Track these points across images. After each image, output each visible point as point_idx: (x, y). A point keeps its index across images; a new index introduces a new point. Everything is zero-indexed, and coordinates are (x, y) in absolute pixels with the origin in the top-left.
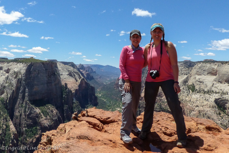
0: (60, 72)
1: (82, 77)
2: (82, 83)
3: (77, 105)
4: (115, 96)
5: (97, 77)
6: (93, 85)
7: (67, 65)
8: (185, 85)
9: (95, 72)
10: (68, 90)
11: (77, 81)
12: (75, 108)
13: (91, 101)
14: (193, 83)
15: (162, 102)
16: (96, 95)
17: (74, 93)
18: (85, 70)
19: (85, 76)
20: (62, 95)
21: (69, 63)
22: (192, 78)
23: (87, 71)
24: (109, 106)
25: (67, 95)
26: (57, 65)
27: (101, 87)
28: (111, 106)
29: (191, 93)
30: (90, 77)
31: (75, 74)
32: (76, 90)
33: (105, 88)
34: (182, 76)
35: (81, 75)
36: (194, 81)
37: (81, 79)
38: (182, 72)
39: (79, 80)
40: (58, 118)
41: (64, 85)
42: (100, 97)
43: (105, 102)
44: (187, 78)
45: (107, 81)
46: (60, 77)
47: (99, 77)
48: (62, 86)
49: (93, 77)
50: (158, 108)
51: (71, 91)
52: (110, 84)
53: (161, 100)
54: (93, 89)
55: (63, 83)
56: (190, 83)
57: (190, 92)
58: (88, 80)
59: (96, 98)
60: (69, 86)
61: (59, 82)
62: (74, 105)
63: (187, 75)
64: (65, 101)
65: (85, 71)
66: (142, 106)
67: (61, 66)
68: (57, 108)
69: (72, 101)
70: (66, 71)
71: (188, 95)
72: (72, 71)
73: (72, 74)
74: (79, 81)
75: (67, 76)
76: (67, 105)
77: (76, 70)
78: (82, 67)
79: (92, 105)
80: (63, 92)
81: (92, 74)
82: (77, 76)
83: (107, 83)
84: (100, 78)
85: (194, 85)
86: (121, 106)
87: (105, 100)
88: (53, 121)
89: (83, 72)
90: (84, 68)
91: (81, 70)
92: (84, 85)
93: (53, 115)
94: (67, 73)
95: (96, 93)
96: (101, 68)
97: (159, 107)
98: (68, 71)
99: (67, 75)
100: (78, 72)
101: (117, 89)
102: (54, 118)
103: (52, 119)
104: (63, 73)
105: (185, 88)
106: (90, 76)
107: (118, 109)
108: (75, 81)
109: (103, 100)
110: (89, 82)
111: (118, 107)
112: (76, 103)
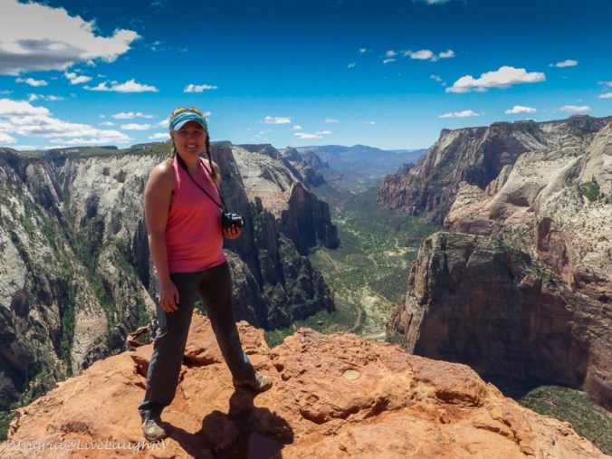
0: (241, 170)
1: (296, 180)
3: (290, 249)
4: (381, 223)
5: (332, 177)
6: (323, 199)
7: (257, 152)
8: (570, 184)
9: (326, 165)
10: (264, 215)
11: (283, 190)
12: (283, 255)
13: (322, 238)
14: (593, 178)
15: (505, 231)
16: (332, 221)
17: (278, 219)
18: (301, 160)
19: (304, 176)
20: (252, 226)
21: (261, 146)
22: (592, 163)
23: (305, 164)
24: (366, 247)
25: (262, 226)
26: (231, 153)
27: (344, 202)
28: (372, 246)
29: (586, 205)
30: (314, 179)
31: (277, 172)
32: (284, 212)
33: (353, 203)
34: (561, 160)
35: (291, 174)
36: (597, 171)
37: (292, 186)
38: (564, 149)
39: (288, 187)
40: (247, 280)
41: (254, 202)
42: (344, 227)
43: (356, 238)
44: (577, 165)
45: (358, 187)
46: (243, 184)
47: (338, 177)
48: (249, 205)
49: (322, 177)
50: (493, 246)
51: (271, 216)
52: (366, 193)
53: (502, 226)
54: (324, 207)
55: (251, 198)
56: (585, 177)
57: (583, 202)
58: (310, 186)
59: (333, 229)
60: (266, 204)
61: (242, 194)
62: (282, 248)
63: (576, 156)
64: (260, 241)
65: (302, 163)
66: (450, 245)
67: (241, 156)
68: (243, 258)
69: (277, 241)
70: (256, 168)
71: (577, 211)
72: (271, 167)
73: (272, 174)
74: (290, 189)
75: (259, 179)
76: (264, 248)
77: (279, 164)
78: (294, 154)
79: (326, 246)
80: (254, 219)
81: (318, 172)
82: (282, 178)
83: (359, 189)
84: (341, 179)
85: (595, 182)
86: (396, 246)
87: (355, 234)
89: (298, 167)
90: (299, 156)
91: (292, 163)
92: (302, 199)
93: (235, 274)
94: (259, 172)
95: (332, 217)
96: (341, 154)
97: (496, 243)
98: (261, 167)
99: (260, 176)
100: (284, 167)
101: (384, 204)
102: (238, 281)
104: (250, 174)
105: (569, 193)
106: (314, 175)
107: (391, 254)
108: (280, 190)
109: (352, 234)
110: (313, 190)
111: (389, 248)
112: (286, 244)
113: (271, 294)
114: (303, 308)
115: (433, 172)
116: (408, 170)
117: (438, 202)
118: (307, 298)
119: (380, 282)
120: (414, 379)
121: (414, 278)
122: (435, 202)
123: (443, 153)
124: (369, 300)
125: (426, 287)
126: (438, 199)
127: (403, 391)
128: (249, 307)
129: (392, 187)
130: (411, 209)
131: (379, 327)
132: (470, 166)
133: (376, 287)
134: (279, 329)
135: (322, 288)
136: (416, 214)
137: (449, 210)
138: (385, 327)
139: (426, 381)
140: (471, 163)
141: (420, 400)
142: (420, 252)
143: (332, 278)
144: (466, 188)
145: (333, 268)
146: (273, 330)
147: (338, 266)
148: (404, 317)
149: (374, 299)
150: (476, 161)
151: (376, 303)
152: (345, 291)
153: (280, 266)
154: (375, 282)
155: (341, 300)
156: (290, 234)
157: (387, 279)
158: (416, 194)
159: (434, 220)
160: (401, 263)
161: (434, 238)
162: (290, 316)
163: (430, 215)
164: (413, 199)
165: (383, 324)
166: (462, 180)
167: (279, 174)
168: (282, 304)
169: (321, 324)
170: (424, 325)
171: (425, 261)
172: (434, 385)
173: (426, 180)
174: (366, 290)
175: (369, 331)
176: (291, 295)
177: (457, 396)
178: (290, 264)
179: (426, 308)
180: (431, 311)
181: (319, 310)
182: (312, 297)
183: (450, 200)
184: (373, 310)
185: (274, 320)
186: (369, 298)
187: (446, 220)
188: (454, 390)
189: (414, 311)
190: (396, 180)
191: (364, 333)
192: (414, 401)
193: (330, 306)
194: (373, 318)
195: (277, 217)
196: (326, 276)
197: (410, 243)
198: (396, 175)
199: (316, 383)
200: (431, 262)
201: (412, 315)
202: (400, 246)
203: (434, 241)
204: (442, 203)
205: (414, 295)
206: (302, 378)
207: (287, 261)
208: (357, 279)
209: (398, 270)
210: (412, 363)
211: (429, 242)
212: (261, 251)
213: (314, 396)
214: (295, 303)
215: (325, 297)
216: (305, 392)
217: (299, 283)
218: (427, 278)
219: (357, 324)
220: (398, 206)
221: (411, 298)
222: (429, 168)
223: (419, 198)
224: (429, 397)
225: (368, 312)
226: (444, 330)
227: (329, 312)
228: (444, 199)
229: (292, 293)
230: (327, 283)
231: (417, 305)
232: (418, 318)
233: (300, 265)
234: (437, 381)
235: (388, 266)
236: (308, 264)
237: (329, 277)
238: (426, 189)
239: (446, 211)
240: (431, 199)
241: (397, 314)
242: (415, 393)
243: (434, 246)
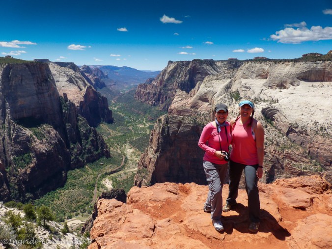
0: (55, 77)
1: (89, 84)
2: (89, 93)
3: (84, 123)
4: (136, 109)
5: (110, 84)
6: (105, 95)
7: (66, 67)
8: (227, 92)
9: (107, 76)
10: (69, 103)
11: (81, 90)
12: (80, 126)
13: (104, 117)
14: (237, 90)
15: (198, 115)
16: (109, 108)
17: (78, 106)
18: (92, 73)
19: (93, 82)
20: (61, 109)
21: (68, 64)
22: (237, 82)
23: (94, 75)
24: (128, 122)
25: (67, 110)
26: (48, 67)
27: (117, 97)
28: (131, 122)
29: (234, 102)
30: (100, 84)
32: (81, 102)
33: (121, 98)
34: (224, 80)
35: (86, 81)
36: (239, 86)
37: (86, 87)
38: (225, 75)
39: (84, 88)
40: (58, 141)
41: (63, 96)
42: (116, 111)
43: (122, 118)
44: (230, 83)
45: (124, 89)
46: (55, 85)
47: (113, 83)
48: (60, 97)
49: (104, 83)
50: (191, 122)
51: (73, 105)
52: (128, 93)
53: (196, 112)
54: (105, 100)
55: (61, 93)
56: (234, 89)
57: (233, 101)
58: (97, 88)
59: (110, 112)
60: (70, 97)
61: (55, 91)
62: (80, 122)
63: (230, 78)
64: (66, 119)
65: (93, 75)
66: (170, 121)
67: (55, 69)
68: (55, 128)
69: (77, 118)
70: (64, 76)
71: (230, 105)
72: (73, 76)
73: (74, 80)
74: (85, 89)
75: (66, 83)
76: (69, 123)
77: (78, 74)
78: (87, 69)
79: (106, 122)
80: (62, 106)
81: (102, 80)
82: (80, 83)
83: (125, 91)
84: (115, 85)
85: (238, 91)
86: (144, 122)
87: (122, 115)
88: (52, 144)
89: (90, 77)
90: (91, 71)
91: (86, 74)
92: (92, 95)
93: (51, 138)
94: (66, 79)
95: (109, 106)
96: (115, 71)
97: (193, 121)
98: (67, 75)
99: (66, 81)
100: (81, 76)
101: (138, 99)
102: (53, 142)
103: (51, 142)
104: (61, 79)
105: (227, 96)
106: (99, 82)
107: (141, 126)
108: (79, 89)
109: (120, 115)
110: (99, 91)
111: (140, 123)
112: (82, 120)
113: (73, 149)
114: (92, 156)
115: (164, 83)
116: (151, 81)
117: (166, 99)
118: (94, 150)
119: (135, 141)
121: (152, 139)
122: (164, 99)
123: (169, 73)
124: (129, 151)
125: (158, 143)
126: (166, 98)
128: (59, 156)
129: (143, 90)
130: (152, 102)
131: (134, 165)
132: (182, 81)
133: (133, 144)
134: (78, 168)
135: (103, 145)
136: (154, 105)
137: (171, 103)
138: (137, 165)
140: (183, 80)
142: (156, 125)
143: (109, 139)
144: (179, 92)
145: (110, 134)
146: (74, 169)
147: (113, 133)
148: (147, 159)
149: (132, 150)
150: (185, 79)
151: (133, 152)
152: (116, 147)
153: (78, 132)
154: (133, 141)
155: (114, 151)
156: (83, 115)
157: (139, 140)
158: (155, 94)
159: (164, 108)
160: (146, 131)
161: (163, 118)
162: (84, 161)
163: (162, 106)
164: (153, 97)
165: (136, 163)
166: (178, 88)
167: (78, 80)
168: (79, 154)
169: (102, 165)
170: (157, 163)
171: (158, 130)
173: (160, 87)
174: (127, 146)
175: (129, 167)
176: (85, 149)
178: (84, 132)
179: (158, 154)
180: (161, 156)
181: (101, 157)
182: (97, 150)
183: (172, 98)
184: (131, 156)
185: (75, 164)
186: (129, 150)
187: (169, 108)
189: (152, 156)
190: (145, 86)
191: (126, 169)
193: (108, 155)
194: (131, 160)
195: (76, 105)
196: (105, 138)
197: (152, 120)
198: (145, 84)
200: (161, 130)
201: (151, 158)
202: (146, 122)
203: (163, 119)
204: (168, 100)
205: (152, 148)
207: (83, 130)
208: (122, 140)
209: (145, 135)
211: (160, 120)
212: (67, 124)
214: (87, 154)
215: (105, 150)
217: (90, 143)
218: (159, 139)
219: (122, 164)
220: (146, 101)
221: (151, 150)
222: (161, 81)
223: (156, 97)
225: (129, 157)
226: (167, 165)
227: (107, 158)
228: (169, 97)
229: (85, 148)
230: (106, 142)
231: (154, 153)
232: (154, 160)
233: (90, 132)
235: (140, 132)
236: (95, 132)
237: (107, 139)
238: (160, 92)
239: (170, 104)
240: (163, 98)
241: (144, 157)
243: (163, 122)
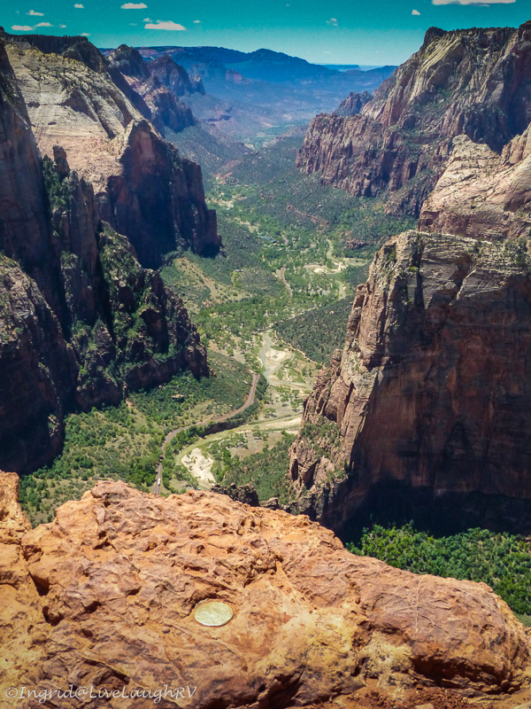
0: (24, 89)
1: (138, 116)
2: (139, 146)
3: (123, 254)
4: (302, 208)
5: (209, 114)
6: (191, 156)
7: (59, 53)
10: (72, 183)
11: (111, 135)
12: (110, 265)
13: (185, 233)
16: (208, 202)
17: (100, 194)
18: (148, 75)
19: (153, 108)
20: (46, 204)
21: (67, 41)
23: (157, 84)
24: (272, 255)
25: (68, 206)
26: (4, 53)
27: (233, 164)
28: (284, 253)
30: (174, 115)
31: (99, 98)
32: (112, 179)
33: (250, 166)
35: (128, 103)
37: (130, 126)
39: (120, 128)
40: (36, 314)
41: (52, 158)
42: (231, 213)
43: (252, 238)
46: (27, 119)
47: (222, 113)
48: (41, 162)
49: (189, 112)
50: (508, 262)
51: (85, 187)
52: (275, 149)
54: (192, 174)
55: (45, 148)
58: (167, 129)
59: (210, 217)
60: (75, 162)
61: (26, 140)
62: (108, 252)
64: (62, 237)
65: (151, 80)
66: (429, 256)
68: (28, 269)
69: (97, 237)
70: (55, 87)
72: (86, 87)
73: (88, 101)
74: (124, 134)
75: (61, 111)
76: (72, 251)
77: (102, 80)
78: (133, 60)
79: (194, 251)
80: (51, 192)
82: (109, 110)
83: (261, 141)
84: (227, 118)
86: (329, 254)
87: (251, 229)
88: (17, 324)
89: (142, 89)
90: (144, 66)
91: (130, 80)
92: (148, 154)
93: (12, 301)
94: (61, 96)
95: (207, 194)
96: (228, 66)
97: (512, 256)
98: (65, 84)
99: (62, 104)
100: (114, 87)
101: (310, 171)
102: (18, 315)
103: (13, 318)
104: (43, 98)
106: (173, 106)
107: (318, 270)
108: (105, 134)
109: (245, 228)
110: (171, 138)
111: (314, 258)
112: (115, 244)
113: (83, 341)
114: (146, 369)
115: (407, 113)
116: (359, 106)
117: (412, 174)
118: (154, 349)
119: (296, 324)
120: (362, 624)
121: (358, 319)
122: (406, 173)
123: (427, 76)
124: (273, 357)
125: (381, 335)
126: (413, 167)
127: (334, 656)
128: (41, 365)
129: (327, 138)
130: (361, 184)
131: (290, 407)
132: (476, 105)
133: (286, 332)
134: (99, 408)
135: (185, 331)
136: (368, 193)
137: (431, 189)
138: (301, 408)
139: (391, 630)
140: (479, 100)
141: (375, 677)
142: (374, 268)
143: (204, 313)
144: (465, 148)
145: (207, 294)
146: (88, 411)
147: (217, 291)
148: (337, 390)
149: (283, 355)
150: (486, 98)
151: (287, 363)
152: (228, 339)
153: (102, 286)
154: (288, 323)
155: (220, 356)
156: (121, 225)
157: (309, 317)
158: (371, 155)
159: (402, 206)
160: (335, 287)
161: (401, 242)
162: (120, 385)
163: (396, 198)
164: (366, 164)
165: (298, 401)
166: (460, 132)
167: (103, 102)
168: (105, 361)
169: (181, 400)
170: (372, 404)
171: (381, 286)
172: (408, 641)
173: (392, 128)
174: (267, 338)
175: (271, 415)
176: (123, 344)
177: (461, 668)
178: (123, 284)
179: (378, 373)
180: (387, 380)
181: (176, 373)
182: (164, 350)
183: (435, 169)
184: (280, 376)
185: (89, 392)
186: (273, 352)
187: (424, 208)
188: (457, 654)
189: (356, 379)
190: (336, 126)
191: (261, 417)
192: (359, 678)
193: (199, 367)
194: (280, 390)
195: (97, 189)
196: (192, 308)
197: (355, 250)
198: (335, 116)
199: (122, 638)
200: (392, 287)
201: (352, 386)
202: (337, 255)
203: (401, 247)
204: (420, 176)
205: (357, 349)
206: (89, 622)
207: (117, 277)
208: (250, 316)
209: (328, 302)
210: (359, 582)
211: (390, 250)
212: (65, 256)
213: (115, 673)
214: (131, 361)
215: (190, 348)
216: (93, 663)
217: (140, 322)
218: (383, 317)
219: (250, 401)
220: (336, 178)
221: (353, 355)
222: (398, 105)
223: (377, 164)
224: (396, 669)
225: (271, 379)
226: (409, 414)
227: (198, 377)
228: (424, 167)
229: (125, 340)
230: (194, 322)
231: (362, 368)
232: (363, 392)
233: (142, 285)
234: (416, 631)
235: (312, 292)
236: (158, 285)
237: (197, 311)
238: (390, 146)
239: (425, 192)
240: (400, 167)
241: (324, 383)
242: (364, 660)
243: (400, 257)
